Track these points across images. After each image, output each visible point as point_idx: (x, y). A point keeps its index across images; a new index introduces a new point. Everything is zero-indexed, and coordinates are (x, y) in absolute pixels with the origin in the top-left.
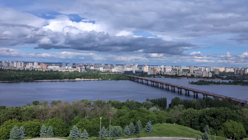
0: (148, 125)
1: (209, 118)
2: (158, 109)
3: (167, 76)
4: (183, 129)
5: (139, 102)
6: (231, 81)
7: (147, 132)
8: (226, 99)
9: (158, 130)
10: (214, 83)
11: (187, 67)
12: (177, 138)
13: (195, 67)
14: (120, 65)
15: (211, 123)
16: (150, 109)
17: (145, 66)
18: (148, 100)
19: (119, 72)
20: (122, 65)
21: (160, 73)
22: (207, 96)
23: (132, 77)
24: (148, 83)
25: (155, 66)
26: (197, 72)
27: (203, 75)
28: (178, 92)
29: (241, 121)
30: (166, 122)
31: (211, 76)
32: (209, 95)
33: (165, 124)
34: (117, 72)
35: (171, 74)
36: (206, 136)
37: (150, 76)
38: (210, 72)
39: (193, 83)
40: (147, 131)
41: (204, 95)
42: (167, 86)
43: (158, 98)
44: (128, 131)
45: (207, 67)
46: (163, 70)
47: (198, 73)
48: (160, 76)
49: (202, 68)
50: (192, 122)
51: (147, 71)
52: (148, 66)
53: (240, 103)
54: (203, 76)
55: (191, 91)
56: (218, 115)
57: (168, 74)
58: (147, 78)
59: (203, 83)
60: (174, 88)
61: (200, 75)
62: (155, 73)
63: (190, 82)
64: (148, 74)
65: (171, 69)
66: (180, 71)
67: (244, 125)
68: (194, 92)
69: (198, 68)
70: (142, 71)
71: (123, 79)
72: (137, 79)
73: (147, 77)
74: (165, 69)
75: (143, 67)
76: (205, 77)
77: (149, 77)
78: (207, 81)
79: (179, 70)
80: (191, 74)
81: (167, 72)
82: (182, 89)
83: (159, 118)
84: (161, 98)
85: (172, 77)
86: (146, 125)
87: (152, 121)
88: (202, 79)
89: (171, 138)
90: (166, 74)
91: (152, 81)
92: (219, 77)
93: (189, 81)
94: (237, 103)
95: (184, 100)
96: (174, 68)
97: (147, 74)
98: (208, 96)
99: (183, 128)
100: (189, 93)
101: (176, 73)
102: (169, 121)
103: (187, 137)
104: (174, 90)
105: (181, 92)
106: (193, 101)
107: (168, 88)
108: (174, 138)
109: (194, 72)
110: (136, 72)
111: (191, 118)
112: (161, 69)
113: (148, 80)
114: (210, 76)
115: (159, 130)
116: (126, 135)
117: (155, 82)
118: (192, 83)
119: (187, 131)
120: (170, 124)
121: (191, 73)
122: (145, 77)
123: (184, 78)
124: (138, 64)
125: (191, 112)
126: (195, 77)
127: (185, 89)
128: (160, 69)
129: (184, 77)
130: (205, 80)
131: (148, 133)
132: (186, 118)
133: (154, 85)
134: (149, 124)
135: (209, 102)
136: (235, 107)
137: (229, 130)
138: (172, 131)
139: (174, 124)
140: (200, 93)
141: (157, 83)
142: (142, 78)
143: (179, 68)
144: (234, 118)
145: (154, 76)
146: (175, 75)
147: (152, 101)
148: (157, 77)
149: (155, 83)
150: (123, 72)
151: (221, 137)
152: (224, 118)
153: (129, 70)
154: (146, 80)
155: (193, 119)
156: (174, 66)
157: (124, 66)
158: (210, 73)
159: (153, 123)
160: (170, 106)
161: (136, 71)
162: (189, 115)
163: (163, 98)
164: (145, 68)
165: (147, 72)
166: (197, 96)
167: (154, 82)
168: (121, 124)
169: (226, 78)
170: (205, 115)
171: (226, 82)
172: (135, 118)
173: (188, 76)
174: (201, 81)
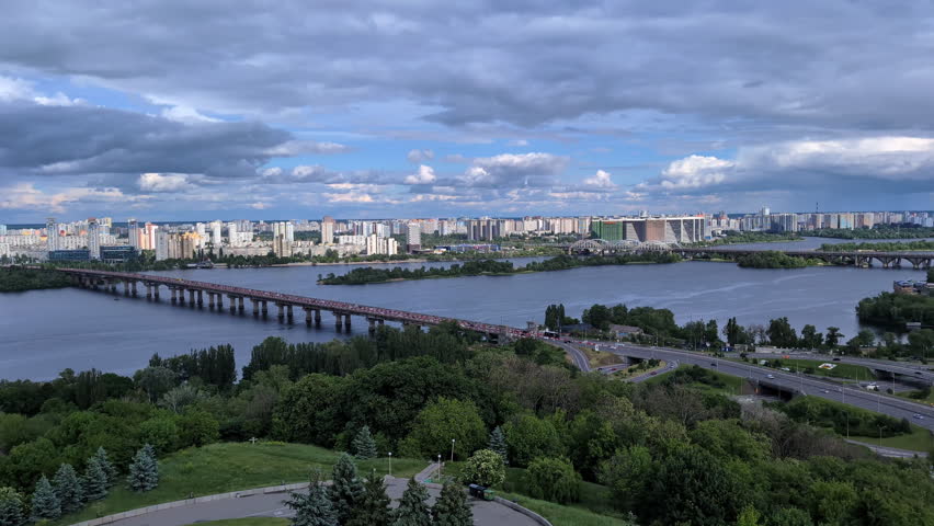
0: (139, 461)
1: (370, 400)
2: (197, 392)
3: (235, 262)
4: (282, 456)
5: (120, 373)
6: (458, 266)
7: (135, 489)
8: (440, 326)
9: (183, 473)
10: (407, 275)
11: (310, 221)
12: (256, 491)
13: (338, 221)
14: (28, 227)
15: (380, 416)
16: (165, 395)
17: (142, 225)
18: (156, 361)
19: (24, 256)
20: (36, 227)
21: (206, 252)
22: (381, 321)
23: (88, 274)
24: (157, 295)
25: (185, 226)
26: (346, 241)
27: (369, 248)
28: (281, 317)
29: (473, 396)
30: (221, 438)
31: (396, 253)
32: (386, 318)
33: (216, 446)
34: (17, 257)
35: (251, 252)
36: (345, 467)
37: (169, 264)
38: (391, 237)
39: (332, 281)
40: (136, 485)
41: (372, 321)
42: (237, 299)
43: (198, 352)
44: (48, 502)
45: (380, 221)
46: (218, 239)
47: (352, 244)
48: (208, 265)
49: (365, 223)
50: (317, 423)
51: (153, 247)
52: (154, 227)
53: (484, 333)
54: (369, 254)
55: (326, 308)
56: (401, 386)
57: (240, 252)
58: (151, 274)
59: (369, 277)
60: (264, 303)
61: (359, 251)
62: (185, 253)
63: (324, 277)
64: (158, 259)
65: (251, 234)
66: (283, 241)
67: (483, 407)
68: (338, 312)
69: (350, 226)
70: (132, 248)
71: (42, 288)
72: (111, 279)
73: (155, 269)
74: (225, 233)
75: (131, 232)
76: (374, 257)
77: (164, 269)
78: (380, 270)
79: (281, 236)
80: (327, 246)
81: (235, 247)
82: (294, 307)
83: (191, 428)
84: (212, 350)
85: (255, 262)
86: (133, 462)
87: (159, 442)
88: (365, 264)
89: (233, 494)
90: (232, 255)
91: (173, 285)
92: (421, 253)
93: (320, 276)
94: (476, 335)
95: (299, 346)
96: (264, 229)
97: (154, 258)
98: (386, 323)
99: (282, 453)
100: (318, 320)
101: (272, 246)
102: (233, 434)
103: (295, 481)
104: (265, 312)
105: (290, 316)
106: (331, 345)
107: (241, 308)
108: (243, 493)
109: (336, 241)
110: (106, 253)
111: (310, 409)
112: (211, 234)
113: (156, 283)
114: (393, 250)
115: (189, 471)
116: (43, 516)
117: (187, 287)
118: (330, 281)
119: (295, 458)
120: (235, 444)
121: (326, 243)
122: (147, 270)
123: (299, 264)
124: (110, 220)
125: (310, 389)
126: (341, 259)
127: (303, 305)
128: (208, 234)
129: (301, 261)
130: (374, 267)
131: (143, 491)
132: (296, 411)
133: (182, 299)
134: (143, 456)
135: (388, 342)
136: (470, 349)
137: (434, 433)
138: (239, 467)
139: (253, 439)
140: (358, 314)
141: (196, 293)
142: (131, 275)
143: (283, 228)
144: (450, 389)
145: (182, 264)
146: (265, 254)
147: (174, 363)
148: (195, 268)
149: (187, 295)
150: (43, 257)
151: (411, 461)
152: (421, 393)
153: (72, 247)
154: (149, 282)
155: (318, 414)
156: (262, 222)
157: (45, 231)
158: (391, 240)
159: (163, 451)
160: (248, 372)
161: (102, 248)
162: (306, 399)
163: (221, 348)
164: (143, 236)
165: (154, 251)
166: (348, 325)
167: (182, 287)
168: (18, 476)
169: (444, 254)
170: (360, 393)
171: (442, 269)
172: (86, 444)
173: (315, 257)
174: (360, 270)
